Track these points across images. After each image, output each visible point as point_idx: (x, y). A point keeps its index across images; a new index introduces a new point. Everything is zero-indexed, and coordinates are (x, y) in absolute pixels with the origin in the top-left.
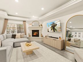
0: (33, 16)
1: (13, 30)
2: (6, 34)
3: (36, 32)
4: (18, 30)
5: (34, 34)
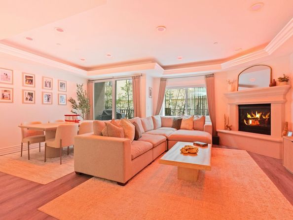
1: (183, 107)
2: (164, 115)
3: (261, 114)
4: (196, 106)
5: (250, 122)
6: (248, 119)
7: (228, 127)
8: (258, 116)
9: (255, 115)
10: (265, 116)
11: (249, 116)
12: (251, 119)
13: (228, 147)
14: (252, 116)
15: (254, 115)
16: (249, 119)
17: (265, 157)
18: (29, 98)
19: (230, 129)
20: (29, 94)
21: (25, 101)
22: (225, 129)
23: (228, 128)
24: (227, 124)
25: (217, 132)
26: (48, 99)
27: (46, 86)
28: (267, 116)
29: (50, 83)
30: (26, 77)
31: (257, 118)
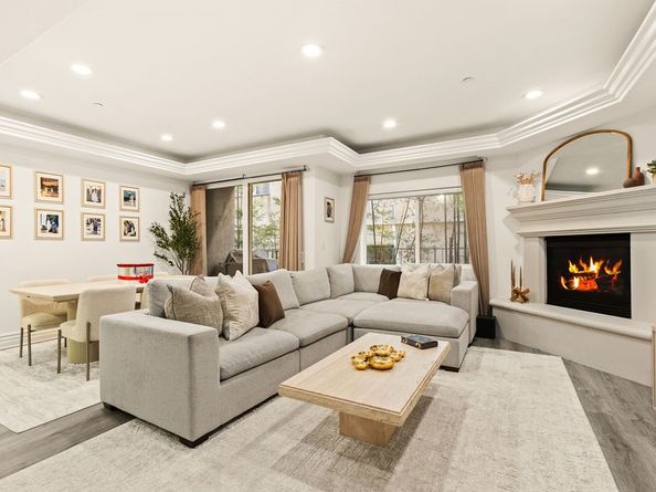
0: (533, 95)
2: (363, 262)
3: (601, 263)
4: (448, 240)
5: (576, 283)
6: (570, 276)
7: (520, 295)
8: (594, 268)
9: (588, 265)
10: (611, 268)
11: (573, 268)
12: (577, 275)
13: (516, 347)
14: (581, 268)
15: (585, 266)
16: (573, 275)
17: (609, 378)
18: (49, 226)
19: (526, 300)
20: (49, 217)
21: (40, 234)
22: (513, 299)
23: (520, 298)
24: (517, 285)
25: (491, 307)
26: (95, 229)
27: (89, 200)
28: (615, 269)
29: (99, 193)
30: (42, 179)
31: (592, 274)
